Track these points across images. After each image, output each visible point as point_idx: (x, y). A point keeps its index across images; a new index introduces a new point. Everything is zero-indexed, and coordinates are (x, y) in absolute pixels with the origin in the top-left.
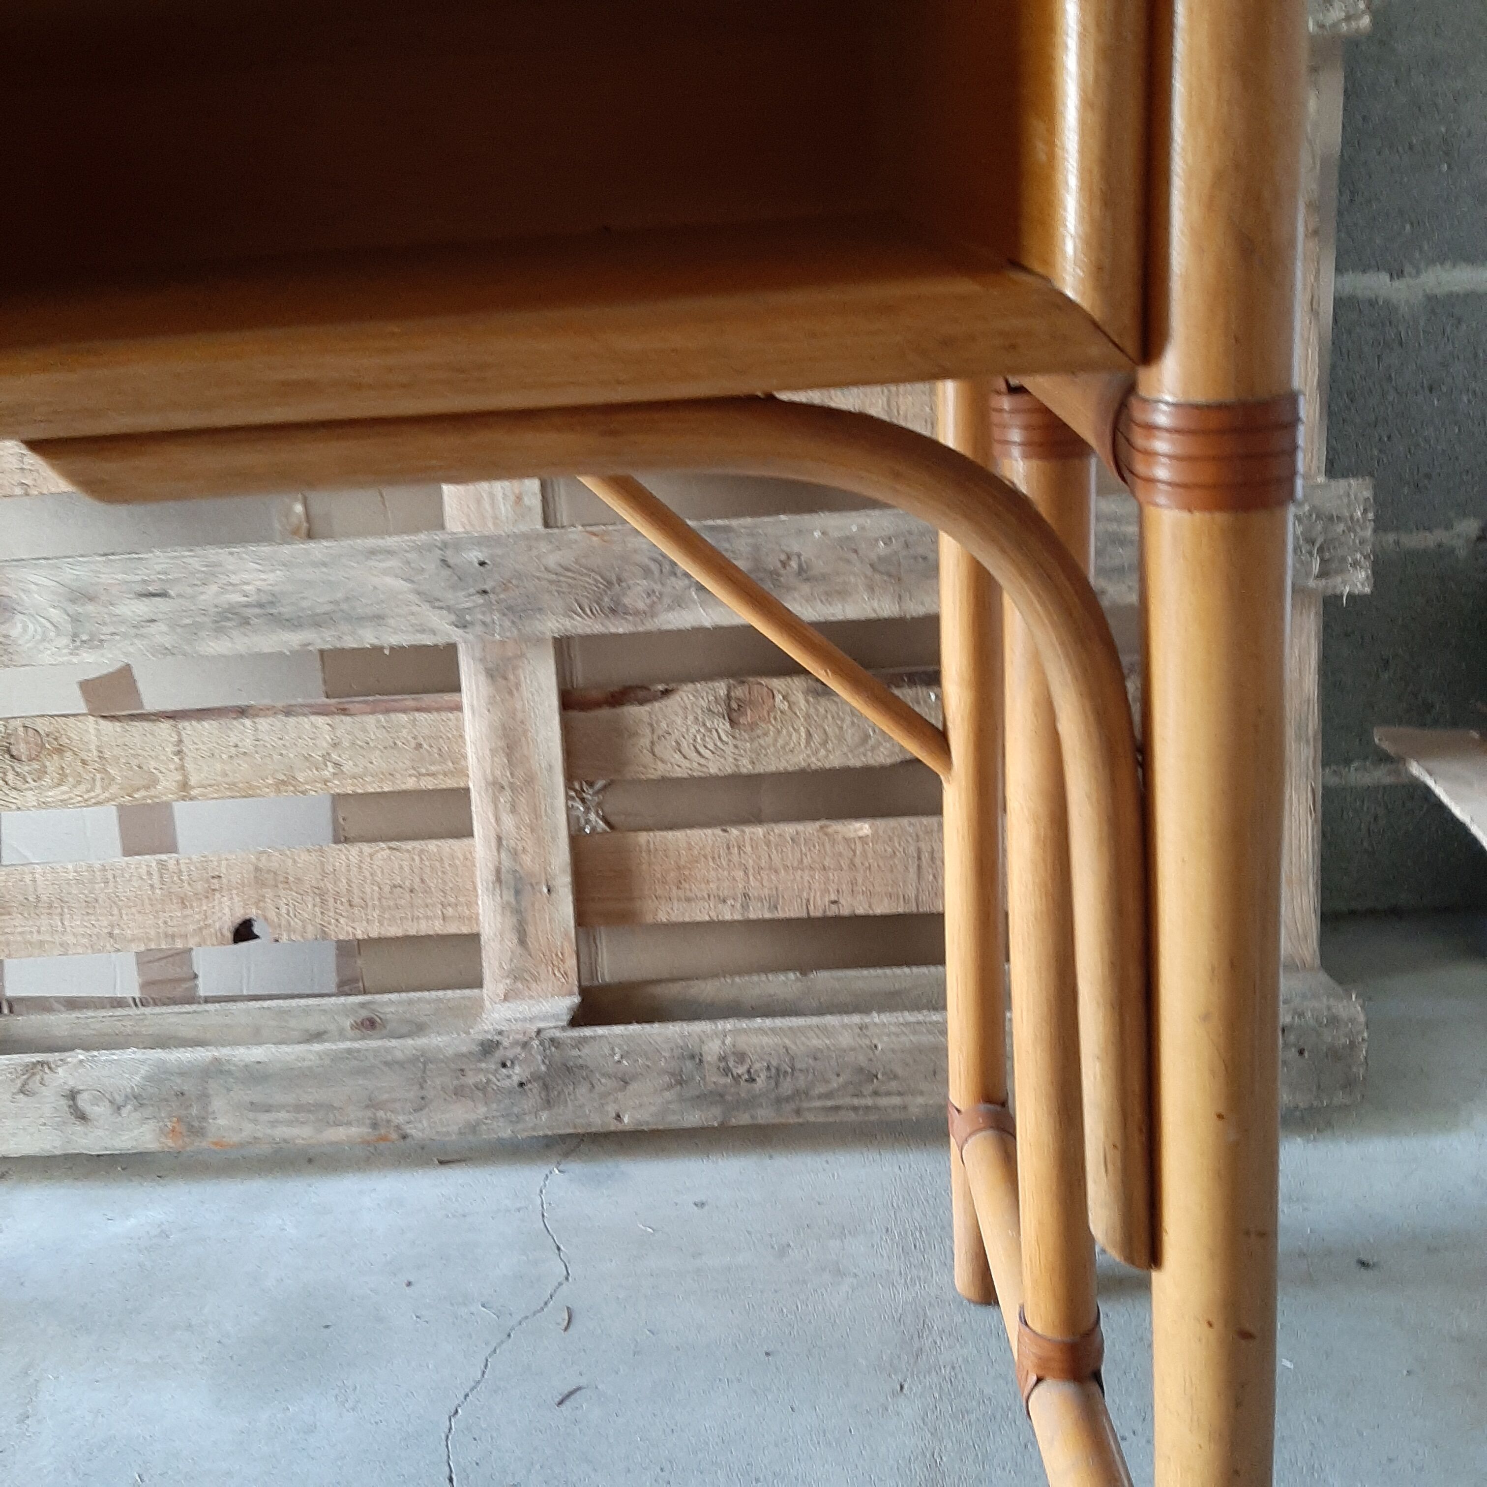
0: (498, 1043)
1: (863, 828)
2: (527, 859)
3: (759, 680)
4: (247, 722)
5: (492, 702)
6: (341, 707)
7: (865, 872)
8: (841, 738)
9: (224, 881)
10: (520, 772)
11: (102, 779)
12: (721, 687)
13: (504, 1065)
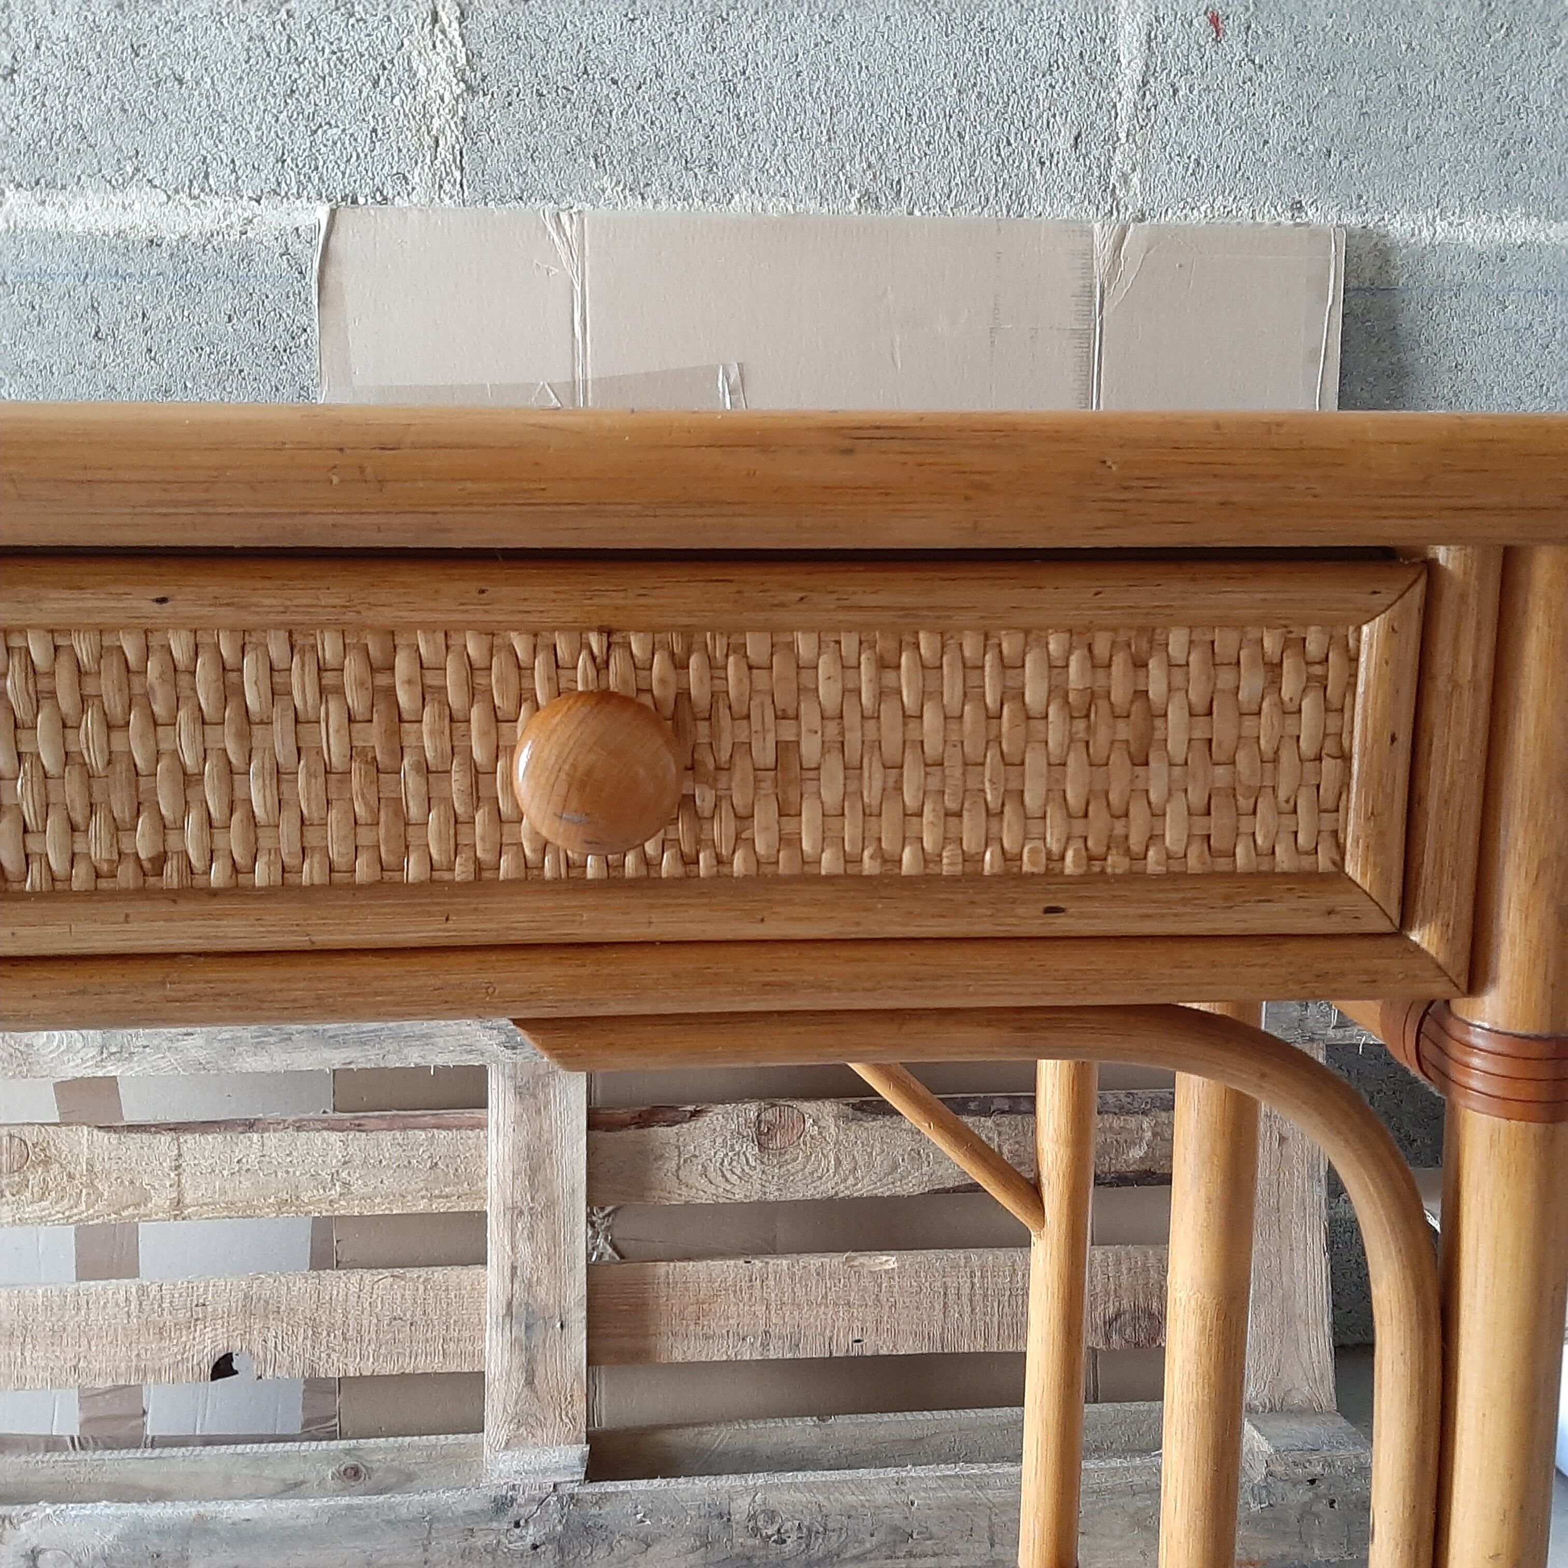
0: (513, 1500)
1: (889, 1261)
2: (541, 1292)
3: (789, 1103)
4: (255, 1137)
5: (518, 1121)
6: (357, 1122)
7: (890, 1308)
8: (870, 1166)
9: (210, 1309)
10: (541, 1197)
11: (88, 1194)
12: (752, 1109)
13: (517, 1525)
